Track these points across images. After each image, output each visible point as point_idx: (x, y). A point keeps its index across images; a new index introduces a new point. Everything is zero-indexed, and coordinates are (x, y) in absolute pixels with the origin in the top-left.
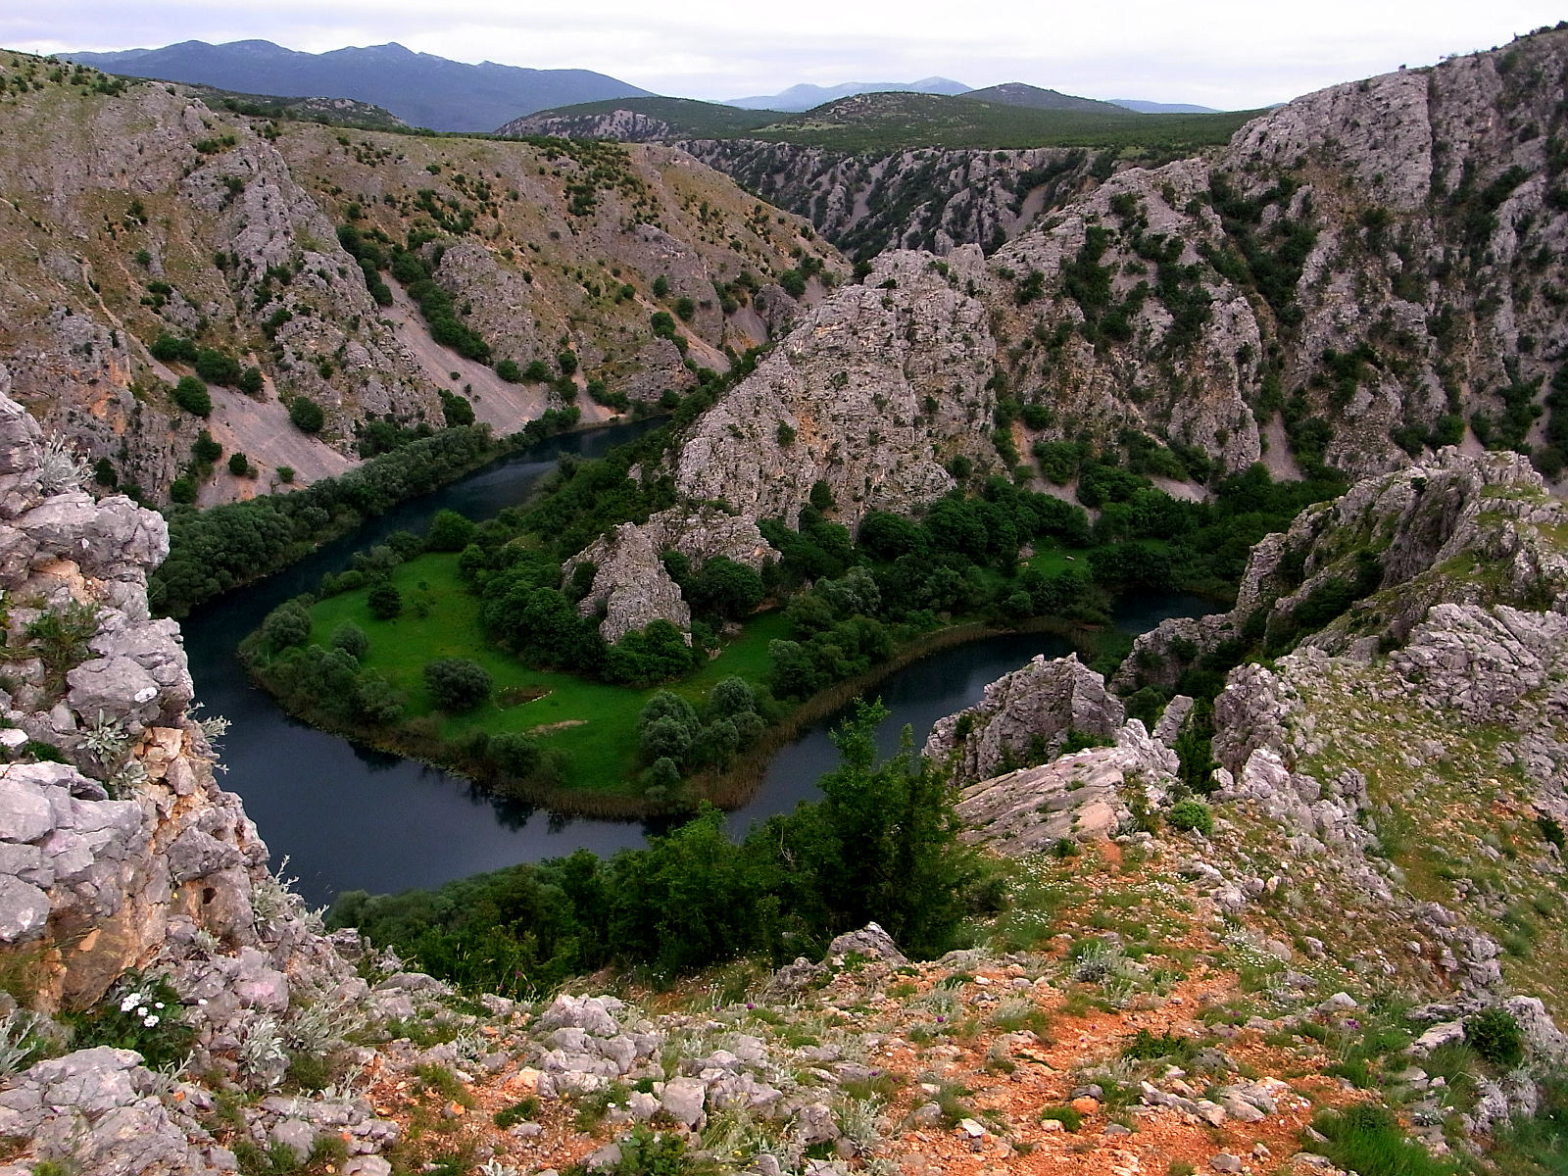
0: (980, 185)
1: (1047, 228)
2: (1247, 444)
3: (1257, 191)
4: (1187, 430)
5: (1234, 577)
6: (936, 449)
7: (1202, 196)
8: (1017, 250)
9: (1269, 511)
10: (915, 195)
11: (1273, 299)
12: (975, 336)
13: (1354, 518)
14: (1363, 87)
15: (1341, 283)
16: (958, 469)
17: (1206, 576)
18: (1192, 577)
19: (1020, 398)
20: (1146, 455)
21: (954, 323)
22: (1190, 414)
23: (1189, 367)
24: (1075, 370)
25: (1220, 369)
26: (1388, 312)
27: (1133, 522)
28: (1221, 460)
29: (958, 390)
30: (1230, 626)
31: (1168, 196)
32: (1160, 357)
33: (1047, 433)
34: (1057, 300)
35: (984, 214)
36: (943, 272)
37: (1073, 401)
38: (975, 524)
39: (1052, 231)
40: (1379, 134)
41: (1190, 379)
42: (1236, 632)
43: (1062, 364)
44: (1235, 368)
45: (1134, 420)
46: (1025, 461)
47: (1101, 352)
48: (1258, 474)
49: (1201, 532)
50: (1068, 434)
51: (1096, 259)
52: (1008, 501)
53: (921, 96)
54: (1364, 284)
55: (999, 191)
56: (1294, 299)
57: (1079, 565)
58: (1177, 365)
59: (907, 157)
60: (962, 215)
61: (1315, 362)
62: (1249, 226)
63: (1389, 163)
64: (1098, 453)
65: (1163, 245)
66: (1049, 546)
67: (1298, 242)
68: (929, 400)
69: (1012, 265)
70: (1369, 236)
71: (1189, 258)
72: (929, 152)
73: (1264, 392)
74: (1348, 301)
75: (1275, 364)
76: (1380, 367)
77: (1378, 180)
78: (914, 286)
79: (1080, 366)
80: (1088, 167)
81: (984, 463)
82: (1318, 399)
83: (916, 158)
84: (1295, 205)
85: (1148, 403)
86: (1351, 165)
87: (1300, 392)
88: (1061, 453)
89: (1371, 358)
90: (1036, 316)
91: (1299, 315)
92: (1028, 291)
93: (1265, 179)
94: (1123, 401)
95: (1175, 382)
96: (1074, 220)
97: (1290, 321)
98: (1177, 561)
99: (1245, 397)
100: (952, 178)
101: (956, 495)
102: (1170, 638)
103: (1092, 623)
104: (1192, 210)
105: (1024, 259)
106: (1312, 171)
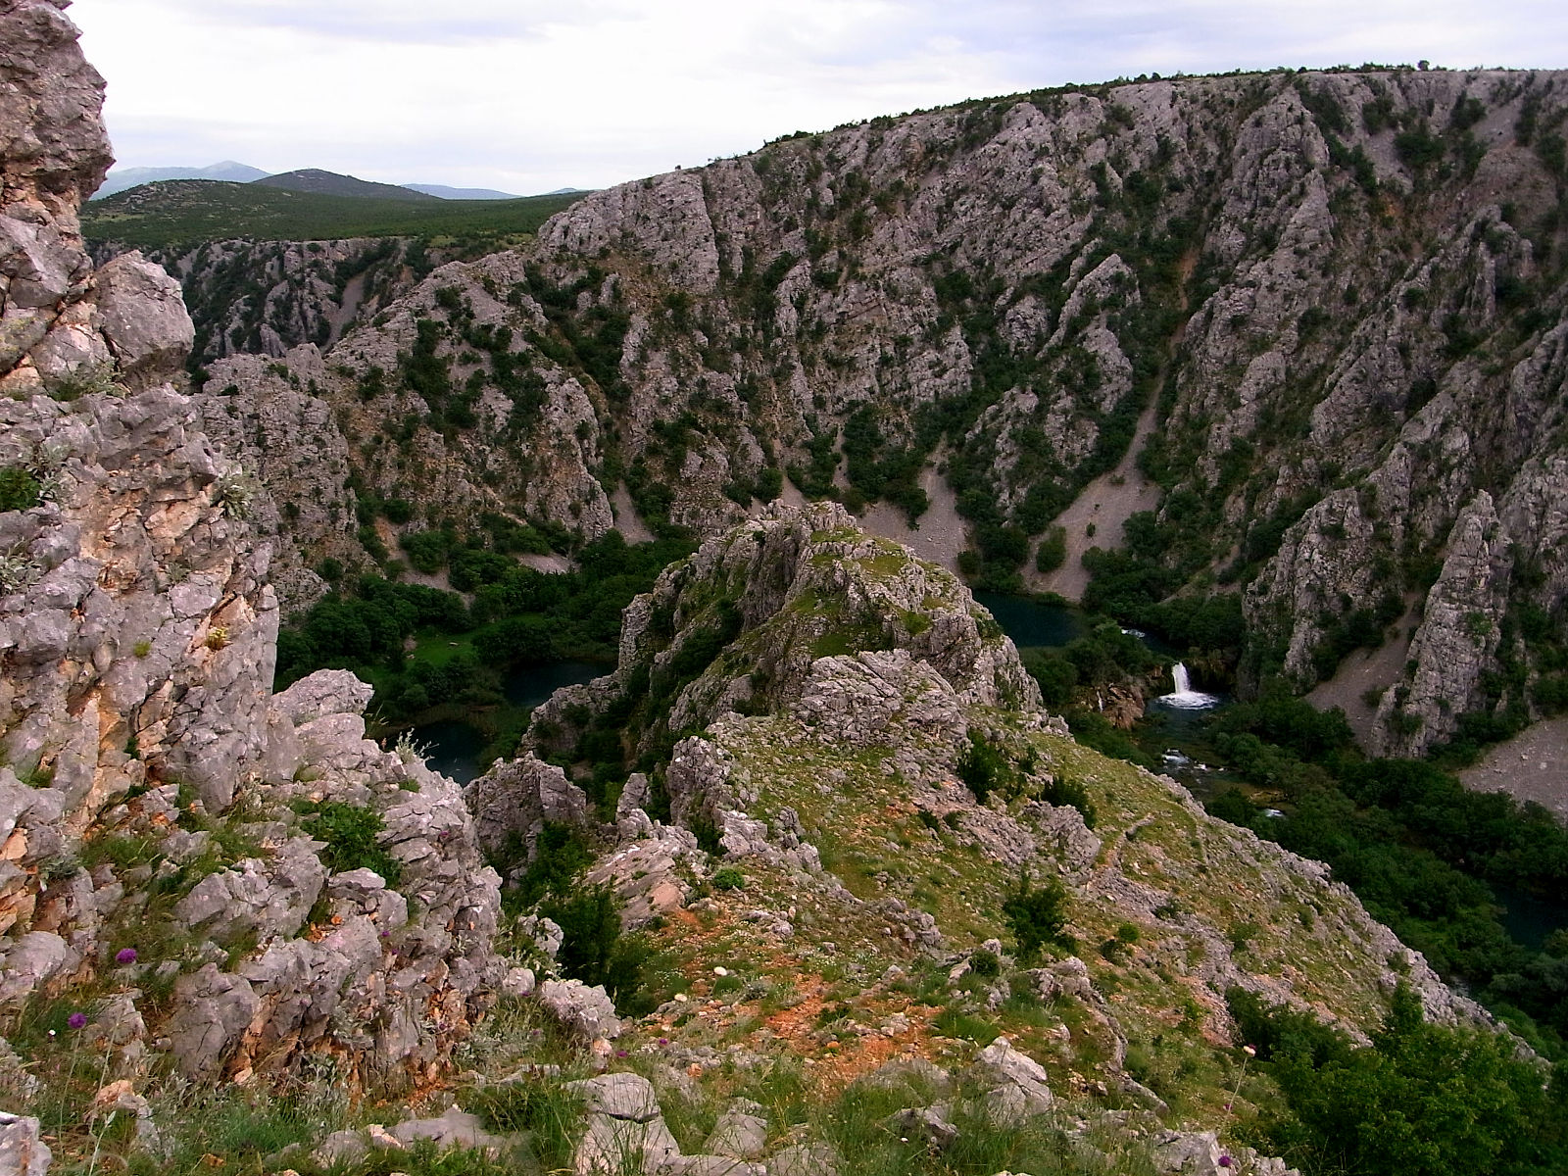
0: (298, 277)
1: (379, 324)
2: (601, 513)
3: (569, 280)
4: (542, 507)
5: (611, 638)
6: (304, 554)
7: (520, 286)
8: (354, 346)
9: (631, 573)
10: (231, 289)
11: (601, 380)
12: (326, 436)
13: (709, 571)
14: (648, 184)
15: (658, 360)
16: (329, 572)
17: (584, 641)
18: (571, 644)
19: (379, 494)
20: (509, 535)
21: (302, 425)
22: (544, 491)
23: (535, 448)
24: (428, 460)
25: (563, 447)
26: (703, 383)
27: (507, 600)
28: (578, 531)
29: (318, 492)
30: (616, 686)
31: (489, 287)
32: (507, 440)
33: (411, 525)
34: (400, 393)
35: (306, 306)
36: (283, 374)
37: (432, 491)
38: (357, 625)
39: (385, 325)
40: (668, 226)
41: (537, 459)
42: (623, 690)
43: (414, 457)
44: (577, 445)
45: (492, 503)
46: (395, 555)
47: (450, 440)
48: (614, 538)
49: (572, 600)
50: (432, 524)
51: (431, 351)
52: (383, 596)
53: (220, 184)
54: (678, 360)
55: (317, 282)
56: (620, 377)
57: (463, 648)
58: (523, 446)
59: (216, 248)
60: (284, 307)
61: (648, 432)
62: (568, 312)
63: (681, 252)
64: (463, 538)
65: (492, 334)
66: (431, 635)
67: (615, 326)
68: (289, 506)
69: (350, 362)
70: (674, 316)
71: (518, 346)
72: (238, 243)
73: (606, 464)
74: (667, 375)
75: (612, 438)
76: (704, 431)
77: (674, 267)
78: (257, 389)
79: (433, 456)
80: (402, 256)
81: (354, 563)
82: (655, 465)
83: (226, 249)
84: (606, 293)
85: (503, 486)
86: (647, 254)
87: (639, 461)
88: (428, 543)
89: (695, 425)
90: (382, 411)
91: (627, 391)
92: (370, 387)
93: (575, 268)
94: (478, 486)
95: (525, 464)
96: (404, 315)
97: (619, 397)
98: (555, 631)
99: (591, 470)
100: (268, 270)
101: (332, 598)
102: (564, 706)
103: (488, 704)
104: (513, 300)
105: (362, 356)
106: (615, 260)
